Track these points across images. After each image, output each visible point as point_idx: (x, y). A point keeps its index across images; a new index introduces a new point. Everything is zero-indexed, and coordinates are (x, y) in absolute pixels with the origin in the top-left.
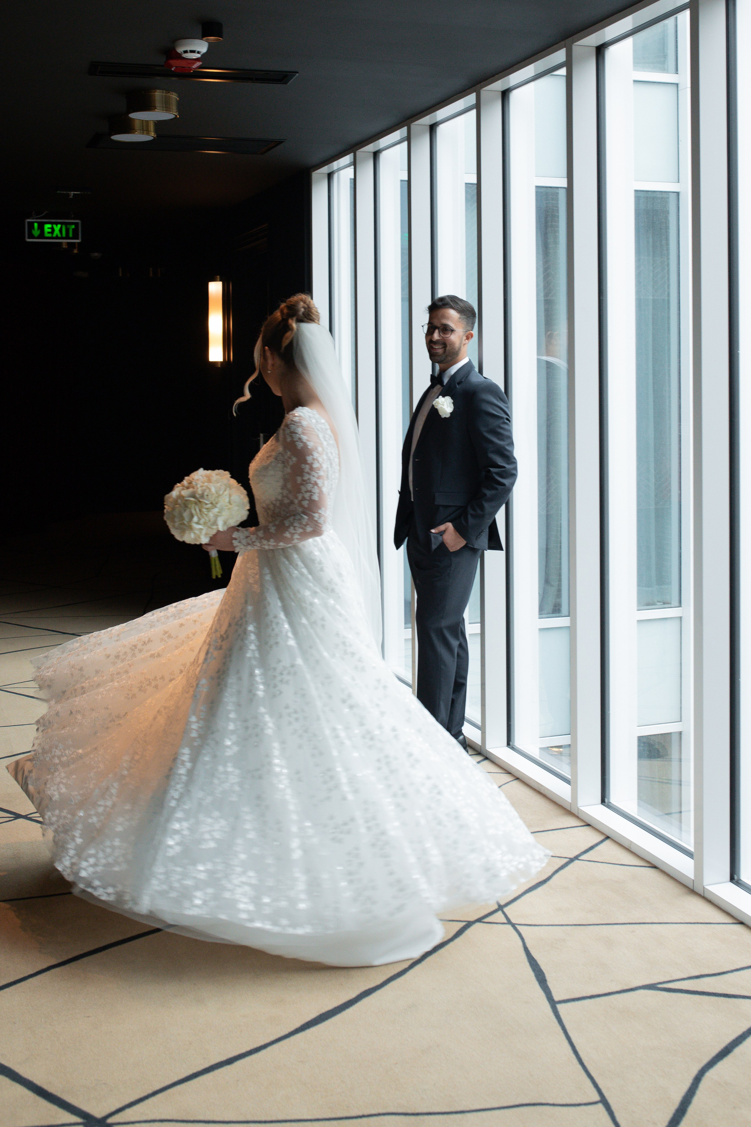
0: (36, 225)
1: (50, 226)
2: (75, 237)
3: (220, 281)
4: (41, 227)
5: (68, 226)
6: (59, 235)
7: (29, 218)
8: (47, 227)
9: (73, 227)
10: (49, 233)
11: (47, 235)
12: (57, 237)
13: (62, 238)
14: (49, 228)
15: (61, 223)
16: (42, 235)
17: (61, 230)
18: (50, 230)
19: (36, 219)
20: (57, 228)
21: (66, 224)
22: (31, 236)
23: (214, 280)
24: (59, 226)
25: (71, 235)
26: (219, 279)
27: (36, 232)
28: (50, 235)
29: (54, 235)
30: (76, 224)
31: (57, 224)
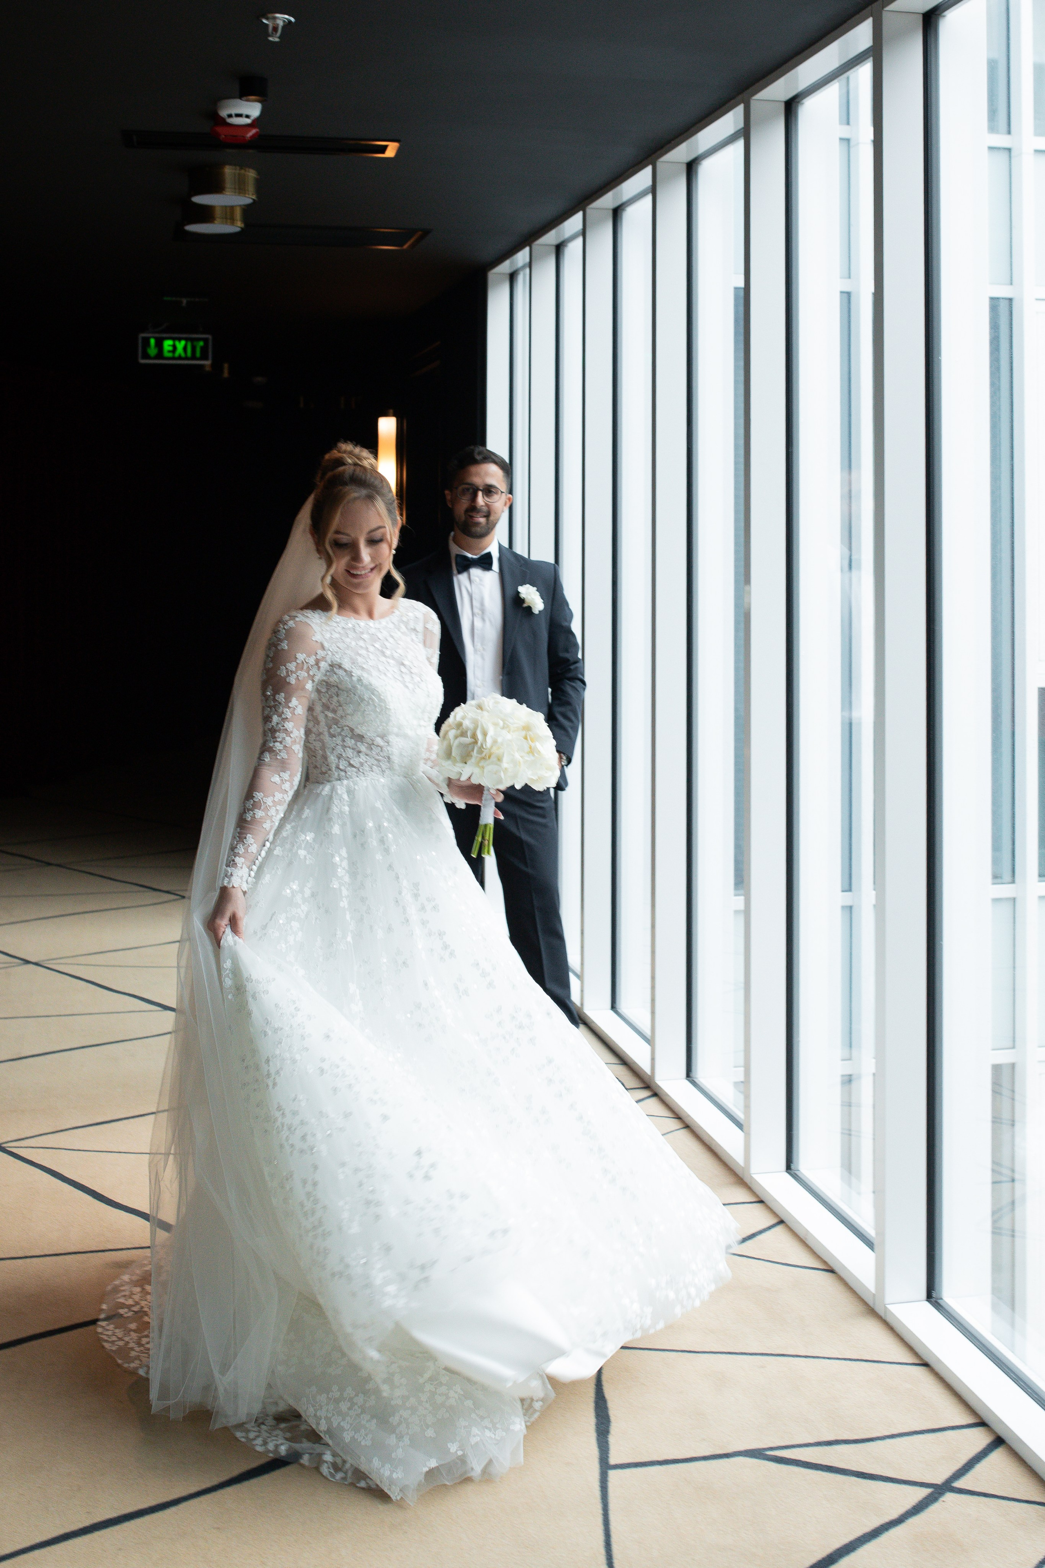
0: (152, 341)
1: (170, 342)
2: (204, 357)
3: (394, 416)
4: (159, 344)
5: (195, 343)
6: (183, 355)
7: (143, 332)
8: (168, 344)
9: (201, 343)
10: (169, 351)
11: (167, 354)
12: (180, 358)
13: (186, 358)
14: (169, 346)
15: (186, 339)
16: (160, 355)
17: (185, 349)
18: (171, 348)
19: (153, 333)
20: (180, 345)
21: (192, 340)
22: (146, 356)
23: (385, 415)
24: (183, 343)
25: (198, 354)
26: (391, 414)
27: (153, 351)
28: (170, 355)
29: (177, 354)
30: (206, 341)
31: (180, 339)
